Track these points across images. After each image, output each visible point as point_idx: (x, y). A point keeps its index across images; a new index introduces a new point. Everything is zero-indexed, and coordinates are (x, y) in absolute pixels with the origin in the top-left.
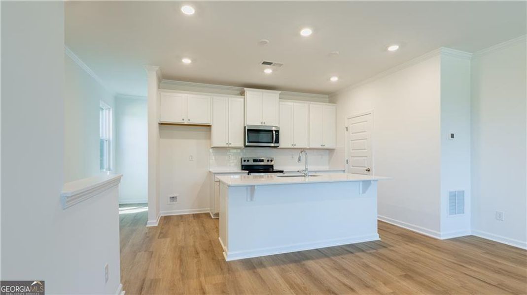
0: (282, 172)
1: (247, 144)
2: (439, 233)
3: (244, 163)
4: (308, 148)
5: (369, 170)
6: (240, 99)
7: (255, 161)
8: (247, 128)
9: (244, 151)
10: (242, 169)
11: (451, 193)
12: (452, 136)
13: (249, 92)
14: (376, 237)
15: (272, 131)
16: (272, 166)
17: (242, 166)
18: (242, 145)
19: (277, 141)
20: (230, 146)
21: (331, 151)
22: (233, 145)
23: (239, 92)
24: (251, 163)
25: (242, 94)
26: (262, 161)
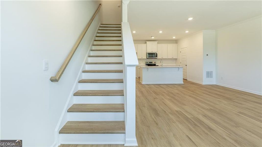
0: (158, 66)
1: (147, 58)
2: (202, 83)
3: (146, 63)
4: (167, 58)
5: (186, 65)
6: (145, 45)
7: (150, 63)
8: (147, 53)
9: (147, 60)
10: (146, 65)
11: (207, 71)
12: (207, 55)
13: (148, 42)
14: (182, 82)
15: (155, 54)
16: (155, 64)
17: (146, 64)
18: (146, 58)
19: (157, 57)
20: (142, 58)
21: (176, 59)
22: (143, 58)
23: (145, 42)
24: (149, 63)
25: (146, 43)
26: (152, 63)
